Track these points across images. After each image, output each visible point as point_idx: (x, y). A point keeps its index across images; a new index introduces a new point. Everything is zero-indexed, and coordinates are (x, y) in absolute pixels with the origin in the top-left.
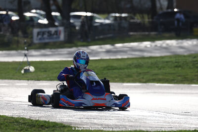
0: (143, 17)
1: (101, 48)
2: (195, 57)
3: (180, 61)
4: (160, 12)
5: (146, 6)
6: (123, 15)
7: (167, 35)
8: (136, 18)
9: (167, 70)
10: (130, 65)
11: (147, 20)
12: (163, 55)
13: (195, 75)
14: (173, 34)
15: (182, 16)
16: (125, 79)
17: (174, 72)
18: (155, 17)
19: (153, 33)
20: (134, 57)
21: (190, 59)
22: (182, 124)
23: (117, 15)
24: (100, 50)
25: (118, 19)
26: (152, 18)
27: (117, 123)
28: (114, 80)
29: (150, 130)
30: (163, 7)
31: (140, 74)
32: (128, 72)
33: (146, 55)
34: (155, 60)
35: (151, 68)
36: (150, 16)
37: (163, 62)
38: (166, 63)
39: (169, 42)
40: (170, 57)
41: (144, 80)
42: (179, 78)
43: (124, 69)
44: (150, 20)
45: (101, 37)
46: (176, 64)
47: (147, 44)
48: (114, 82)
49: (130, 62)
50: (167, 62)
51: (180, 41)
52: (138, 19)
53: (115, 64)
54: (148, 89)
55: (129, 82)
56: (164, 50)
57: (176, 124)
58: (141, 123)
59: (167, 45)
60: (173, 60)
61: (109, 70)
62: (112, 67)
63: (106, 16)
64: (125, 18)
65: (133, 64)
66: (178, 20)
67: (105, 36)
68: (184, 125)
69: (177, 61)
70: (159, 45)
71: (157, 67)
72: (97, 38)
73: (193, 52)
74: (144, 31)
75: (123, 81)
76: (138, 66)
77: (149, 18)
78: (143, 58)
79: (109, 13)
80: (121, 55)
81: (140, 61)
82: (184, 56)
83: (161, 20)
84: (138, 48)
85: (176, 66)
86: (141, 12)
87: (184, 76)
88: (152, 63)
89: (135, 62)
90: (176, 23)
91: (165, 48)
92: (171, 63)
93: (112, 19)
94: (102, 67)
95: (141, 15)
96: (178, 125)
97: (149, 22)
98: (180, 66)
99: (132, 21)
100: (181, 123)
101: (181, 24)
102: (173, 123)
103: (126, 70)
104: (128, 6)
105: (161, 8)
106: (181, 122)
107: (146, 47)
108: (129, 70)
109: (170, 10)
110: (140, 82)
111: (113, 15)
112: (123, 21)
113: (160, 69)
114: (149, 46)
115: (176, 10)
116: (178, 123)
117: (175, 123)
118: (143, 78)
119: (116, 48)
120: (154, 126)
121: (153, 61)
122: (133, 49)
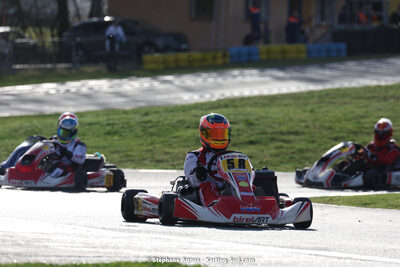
0: (41, 35)
2: (146, 114)
3: (117, 122)
4: (76, 23)
5: (48, 11)
6: (2, 30)
7: (90, 69)
8: (27, 35)
9: (91, 141)
10: (16, 131)
11: (49, 39)
12: (82, 109)
13: (148, 151)
14: (102, 67)
15: (120, 31)
17: (104, 144)
18: (66, 34)
19: (61, 66)
20: (23, 113)
21: (138, 118)
26: (60, 35)
30: (81, 12)
33: (49, 109)
36: (55, 32)
37: (83, 124)
38: (87, 127)
39: (93, 83)
40: (96, 114)
42: (115, 156)
43: (2, 138)
44: (56, 39)
46: (109, 128)
47: (49, 88)
49: (16, 124)
50: (90, 124)
51: (117, 81)
52: (30, 37)
56: (84, 100)
57: (109, 250)
59: (91, 89)
60: (102, 119)
64: (4, 35)
65: (21, 128)
69: (110, 122)
70: (73, 90)
73: (142, 104)
74: (43, 62)
77: (53, 36)
78: (42, 116)
81: (35, 121)
82: (125, 112)
83: (78, 39)
84: (31, 96)
85: (109, 133)
86: (39, 23)
87: (124, 151)
90: (108, 43)
91: (88, 96)
92: (98, 126)
95: (38, 30)
96: (112, 251)
97: (54, 43)
98: (116, 133)
99: (19, 41)
100: (118, 248)
102: (103, 248)
103: (7, 141)
104: (12, 11)
105: (78, 16)
106: (120, 245)
107: (47, 93)
109: (95, 19)
114: (53, 92)
115: (107, 19)
116: (113, 248)
117: (107, 247)
120: (65, 254)
122: (21, 99)
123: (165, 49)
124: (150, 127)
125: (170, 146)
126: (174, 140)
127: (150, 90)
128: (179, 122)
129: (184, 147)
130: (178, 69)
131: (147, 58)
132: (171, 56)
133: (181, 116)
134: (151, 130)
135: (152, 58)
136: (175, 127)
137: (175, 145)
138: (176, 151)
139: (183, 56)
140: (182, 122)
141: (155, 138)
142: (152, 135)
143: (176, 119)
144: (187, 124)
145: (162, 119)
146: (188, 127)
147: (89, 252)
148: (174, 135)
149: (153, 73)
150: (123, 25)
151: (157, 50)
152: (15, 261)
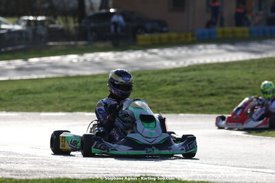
0: (67, 21)
1: (9, 64)
2: (139, 76)
4: (90, 13)
5: (71, 5)
6: (40, 18)
7: (101, 45)
8: (57, 22)
10: (50, 87)
11: (72, 24)
14: (109, 44)
16: (43, 107)
18: (84, 21)
19: (81, 43)
20: (55, 76)
22: (123, 169)
23: (31, 18)
24: (8, 67)
25: (32, 23)
26: (80, 22)
27: (33, 169)
28: (27, 109)
29: (79, 177)
30: (94, 6)
31: (64, 99)
32: (48, 97)
33: (72, 73)
34: (85, 80)
35: (79, 91)
36: (77, 19)
37: (96, 83)
38: (99, 85)
39: (102, 55)
41: (70, 109)
43: (40, 93)
44: (77, 25)
45: (10, 49)
47: (73, 58)
48: (27, 111)
49: (50, 83)
50: (101, 83)
51: (119, 53)
52: (59, 24)
53: (29, 87)
54: (75, 120)
55: (48, 111)
56: (97, 66)
57: (115, 169)
58: (66, 167)
59: (101, 58)
61: (20, 94)
62: (24, 90)
63: (15, 19)
64: (42, 22)
65: (53, 85)
66: (116, 24)
67: (14, 48)
68: (126, 170)
70: (89, 59)
71: (87, 90)
72: (3, 50)
73: (136, 69)
74: (68, 40)
75: (40, 110)
76: (61, 89)
77: (75, 22)
78: (68, 77)
79: (20, 15)
80: (36, 74)
81: (64, 81)
83: (92, 25)
84: (60, 64)
86: (65, 13)
88: (80, 85)
89: (57, 83)
90: (112, 28)
91: (99, 63)
93: (23, 24)
94: (10, 91)
95: (64, 18)
97: (75, 27)
99: (51, 26)
101: (119, 30)
103: (43, 95)
104: (46, 5)
105: (92, 8)
106: (122, 165)
107: (71, 62)
108: (49, 95)
109: (104, 11)
110: (64, 111)
111: (26, 18)
112: (40, 27)
113: (91, 92)
114: (75, 61)
115: (112, 10)
117: (113, 167)
118: (68, 105)
119: (30, 64)
120: (84, 172)
121: (81, 81)
122: (53, 66)
123: (152, 31)
124: (142, 84)
125: (156, 97)
126: (159, 93)
127: (142, 59)
128: (162, 81)
129: (165, 98)
130: (161, 44)
131: (140, 37)
132: (156, 36)
133: (164, 77)
134: (143, 87)
135: (143, 37)
136: (159, 84)
137: (160, 97)
138: (160, 101)
139: (164, 36)
140: (164, 81)
141: (145, 92)
142: (143, 90)
143: (159, 79)
144: (168, 82)
145: (150, 79)
146: (168, 84)
147: (101, 170)
148: (158, 90)
149: (144, 47)
150: (123, 14)
151: (147, 32)
152: (50, 177)
